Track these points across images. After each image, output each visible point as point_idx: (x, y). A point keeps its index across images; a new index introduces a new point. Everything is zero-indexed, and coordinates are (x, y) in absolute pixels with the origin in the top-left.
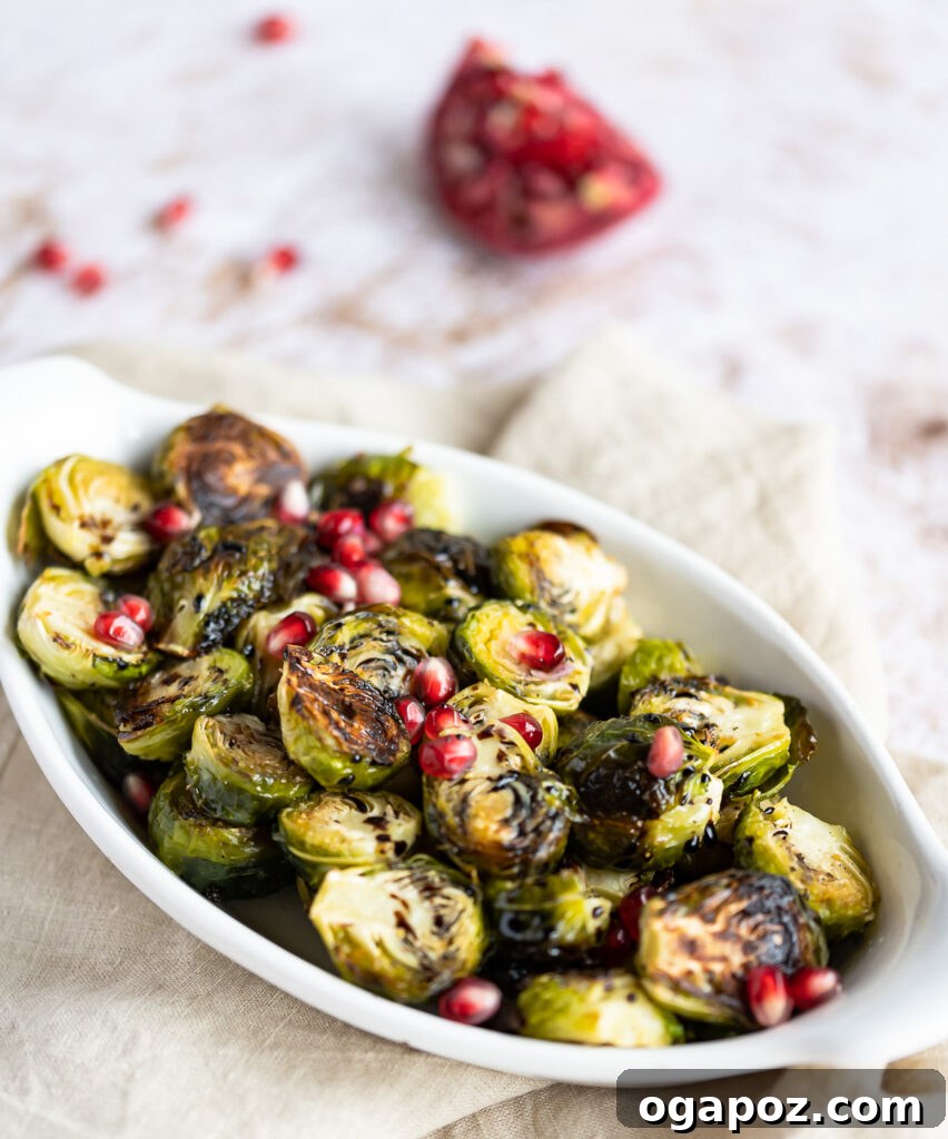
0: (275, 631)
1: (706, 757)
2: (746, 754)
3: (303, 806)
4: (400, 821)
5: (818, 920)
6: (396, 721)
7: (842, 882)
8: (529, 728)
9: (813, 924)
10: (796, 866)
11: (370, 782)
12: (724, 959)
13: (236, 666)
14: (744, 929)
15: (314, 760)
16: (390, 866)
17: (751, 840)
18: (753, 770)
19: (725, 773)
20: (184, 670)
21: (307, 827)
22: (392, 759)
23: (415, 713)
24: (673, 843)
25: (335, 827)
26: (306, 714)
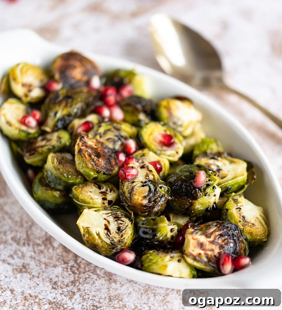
0: (80, 126)
1: (215, 180)
2: (231, 180)
3: (81, 185)
4: (111, 193)
5: (246, 239)
6: (115, 160)
7: (257, 227)
8: (158, 166)
9: (244, 241)
10: (241, 220)
11: (103, 180)
12: (212, 250)
13: (65, 137)
14: (220, 241)
15: (84, 171)
16: (105, 209)
17: (227, 210)
18: (232, 185)
19: (223, 186)
20: (49, 136)
21: (81, 193)
22: (111, 172)
23: (122, 157)
24: (202, 209)
25: (90, 194)
26: (83, 156)
